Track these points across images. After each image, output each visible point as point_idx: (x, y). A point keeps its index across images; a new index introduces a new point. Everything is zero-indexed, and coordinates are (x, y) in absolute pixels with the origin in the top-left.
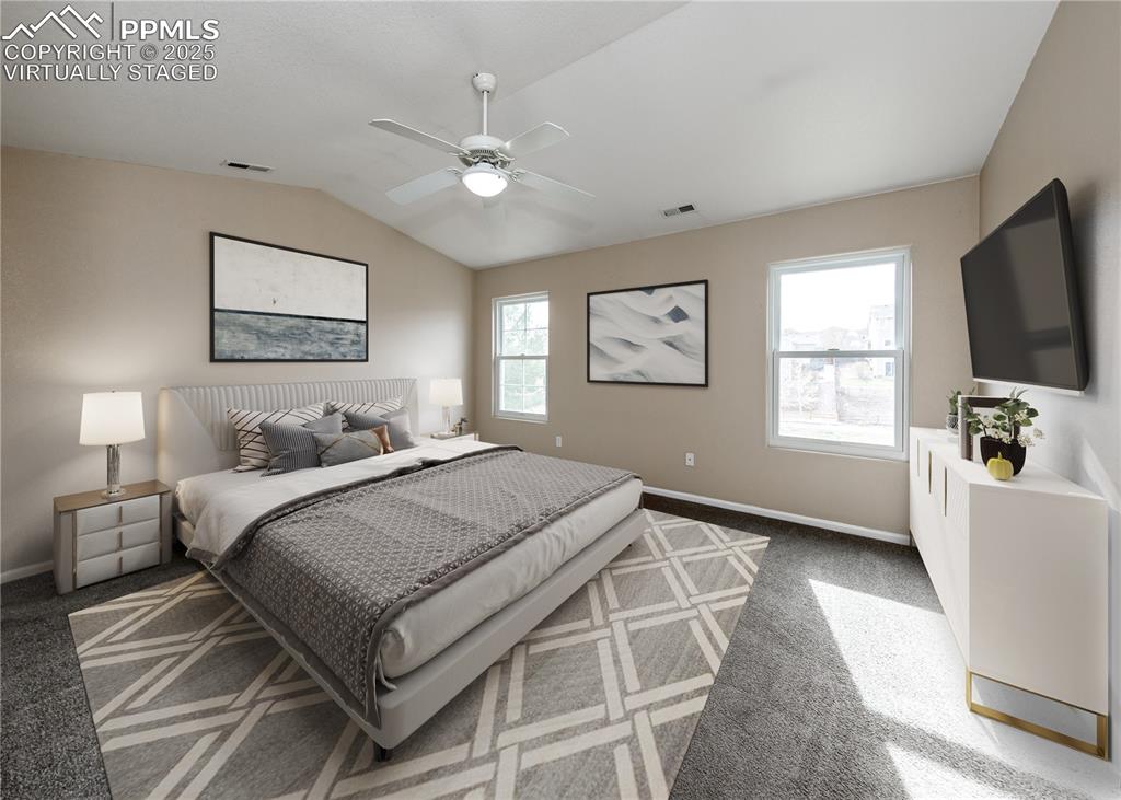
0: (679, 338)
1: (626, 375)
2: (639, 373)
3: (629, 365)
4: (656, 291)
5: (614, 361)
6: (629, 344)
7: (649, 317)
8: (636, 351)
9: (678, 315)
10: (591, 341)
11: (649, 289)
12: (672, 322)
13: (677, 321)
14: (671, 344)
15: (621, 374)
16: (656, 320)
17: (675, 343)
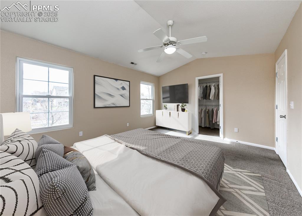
0: (124, 94)
1: (109, 105)
2: (113, 104)
3: (110, 102)
4: (118, 81)
5: (105, 100)
6: (110, 95)
7: (116, 88)
8: (112, 97)
9: (123, 88)
10: (96, 93)
11: (116, 80)
12: (122, 90)
13: (123, 90)
14: (122, 96)
15: (107, 104)
16: (118, 89)
17: (123, 96)
